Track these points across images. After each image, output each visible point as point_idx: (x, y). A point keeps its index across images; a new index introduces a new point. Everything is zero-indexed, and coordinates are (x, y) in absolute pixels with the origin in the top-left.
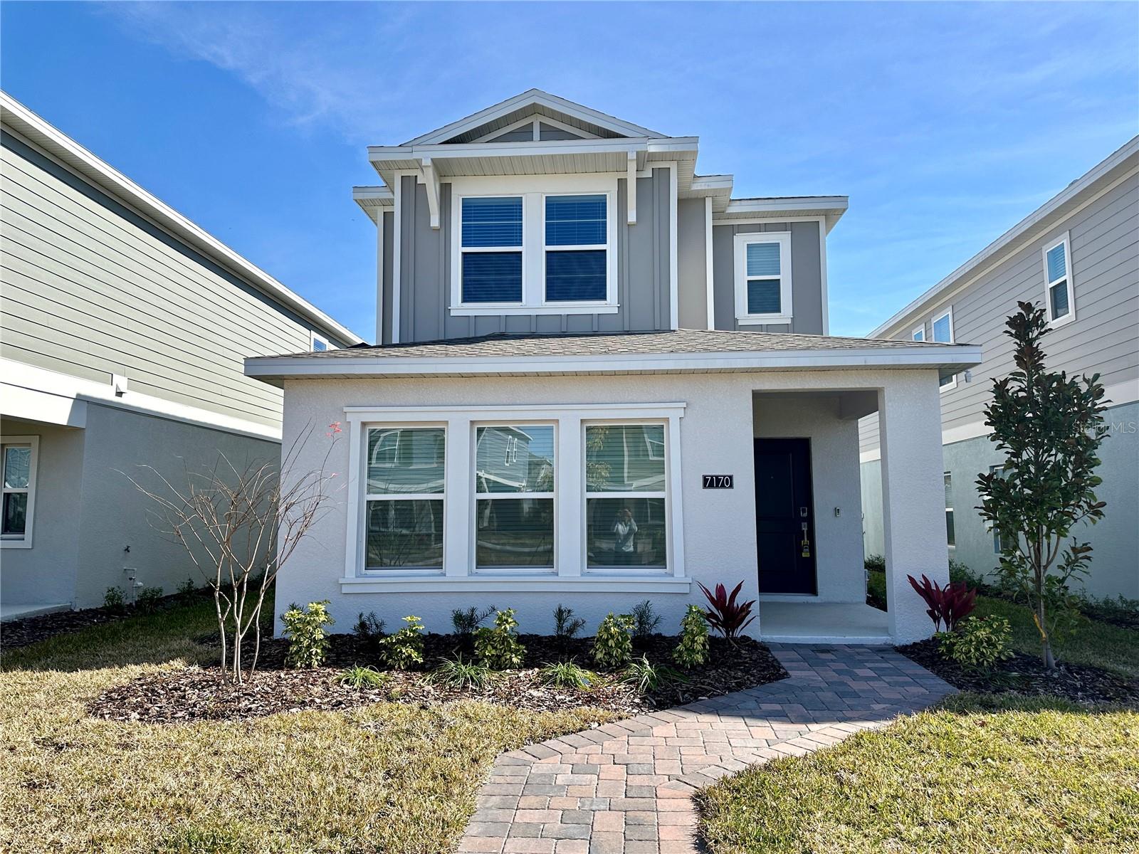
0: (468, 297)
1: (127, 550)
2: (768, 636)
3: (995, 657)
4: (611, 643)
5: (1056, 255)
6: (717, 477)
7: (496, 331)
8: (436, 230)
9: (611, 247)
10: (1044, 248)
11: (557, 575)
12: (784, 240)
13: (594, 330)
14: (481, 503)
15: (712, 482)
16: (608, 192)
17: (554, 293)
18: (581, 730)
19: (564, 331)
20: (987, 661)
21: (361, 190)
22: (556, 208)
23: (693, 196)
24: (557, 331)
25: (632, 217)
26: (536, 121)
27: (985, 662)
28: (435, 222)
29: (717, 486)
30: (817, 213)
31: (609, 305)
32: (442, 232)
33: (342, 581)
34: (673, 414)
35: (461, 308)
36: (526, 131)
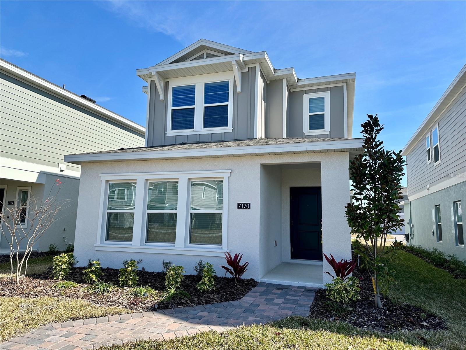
0: (173, 128)
1: (64, 230)
3: (349, 298)
4: (171, 278)
6: (243, 204)
7: (184, 142)
8: (162, 101)
9: (230, 103)
11: (175, 247)
12: (326, 95)
13: (222, 140)
14: (150, 214)
15: (242, 206)
16: (229, 79)
17: (207, 124)
19: (211, 140)
20: (345, 300)
22: (209, 88)
23: (277, 79)
24: (207, 140)
25: (239, 89)
26: (205, 52)
27: (344, 301)
28: (161, 97)
29: (243, 208)
30: (342, 81)
31: (228, 129)
32: (165, 102)
33: (95, 245)
34: (225, 175)
35: (170, 133)
36: (201, 57)
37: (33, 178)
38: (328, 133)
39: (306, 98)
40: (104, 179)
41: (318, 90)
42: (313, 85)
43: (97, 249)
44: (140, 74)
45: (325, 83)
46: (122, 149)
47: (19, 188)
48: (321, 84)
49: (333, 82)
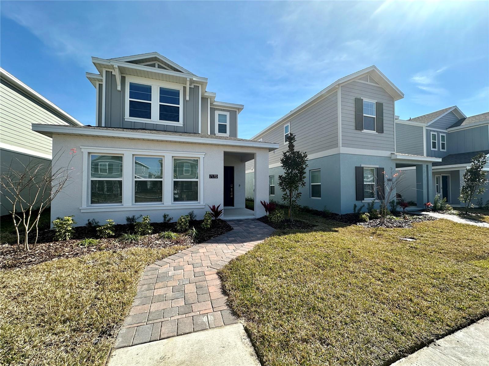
0: (131, 115)
2: (225, 218)
3: (281, 220)
4: (182, 224)
5: (287, 127)
6: (213, 175)
7: (142, 127)
8: (120, 91)
9: (181, 106)
10: (284, 126)
11: (164, 204)
12: (228, 114)
13: (175, 131)
14: (136, 181)
15: (212, 177)
16: (180, 89)
17: (162, 118)
18: (175, 254)
19: (165, 130)
21: (90, 74)
22: (163, 91)
23: (205, 97)
24: (163, 129)
25: (188, 98)
26: (157, 63)
27: (279, 222)
30: (236, 108)
31: (180, 124)
32: (122, 92)
33: (80, 208)
34: (201, 156)
35: (129, 119)
36: (153, 66)
38: (229, 136)
39: (217, 113)
40: (85, 151)
41: (224, 110)
42: (221, 106)
43: (82, 211)
48: (225, 107)
49: (232, 108)
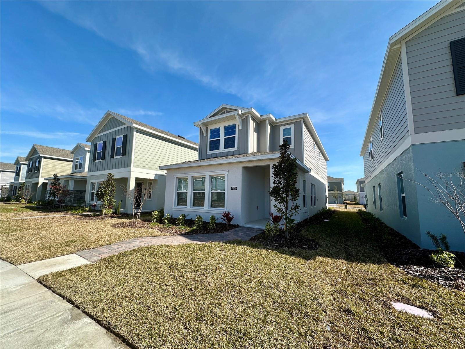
0: (210, 150)
6: (234, 187)
7: (215, 157)
8: (205, 137)
10: (379, 116)
11: (204, 209)
12: (292, 127)
13: (233, 154)
14: (194, 193)
16: (236, 123)
17: (225, 147)
19: (227, 155)
22: (226, 128)
25: (240, 128)
26: (225, 110)
28: (205, 135)
29: (234, 190)
30: (300, 118)
31: (235, 149)
33: (172, 208)
34: (226, 173)
35: (209, 152)
36: (224, 113)
37: (152, 177)
38: (294, 147)
39: (282, 129)
40: (175, 177)
41: (288, 124)
42: (284, 121)
43: (173, 209)
44: (195, 124)
45: (291, 120)
46: (186, 162)
47: (148, 182)
48: (289, 120)
49: (296, 119)
